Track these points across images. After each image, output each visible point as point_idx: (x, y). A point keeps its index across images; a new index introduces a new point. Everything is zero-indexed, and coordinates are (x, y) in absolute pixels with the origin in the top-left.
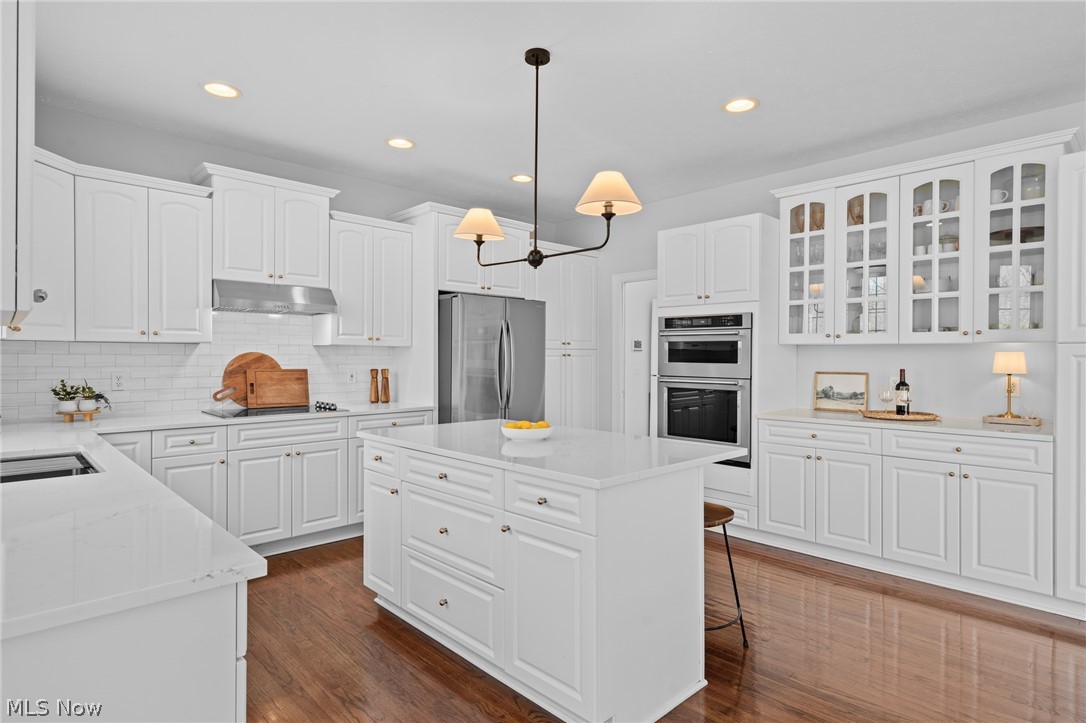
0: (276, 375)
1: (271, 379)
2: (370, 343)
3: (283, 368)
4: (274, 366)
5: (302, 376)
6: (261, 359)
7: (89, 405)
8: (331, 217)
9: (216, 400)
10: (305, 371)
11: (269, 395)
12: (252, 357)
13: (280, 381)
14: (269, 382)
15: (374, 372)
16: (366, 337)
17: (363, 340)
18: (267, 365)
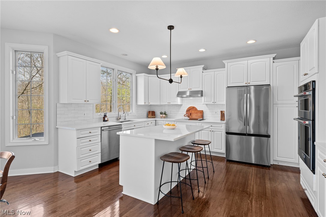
0: (196, 112)
1: (195, 112)
2: (213, 103)
3: (198, 110)
4: (196, 109)
5: (202, 112)
6: (194, 108)
7: (164, 115)
8: (203, 72)
9: (185, 116)
10: (203, 111)
11: (194, 116)
12: (192, 107)
13: (197, 113)
14: (194, 113)
15: (222, 112)
16: (212, 102)
17: (211, 103)
18: (195, 109)
